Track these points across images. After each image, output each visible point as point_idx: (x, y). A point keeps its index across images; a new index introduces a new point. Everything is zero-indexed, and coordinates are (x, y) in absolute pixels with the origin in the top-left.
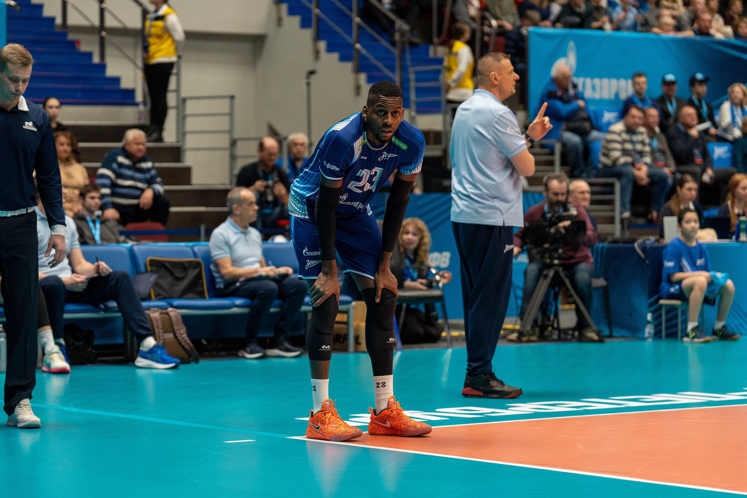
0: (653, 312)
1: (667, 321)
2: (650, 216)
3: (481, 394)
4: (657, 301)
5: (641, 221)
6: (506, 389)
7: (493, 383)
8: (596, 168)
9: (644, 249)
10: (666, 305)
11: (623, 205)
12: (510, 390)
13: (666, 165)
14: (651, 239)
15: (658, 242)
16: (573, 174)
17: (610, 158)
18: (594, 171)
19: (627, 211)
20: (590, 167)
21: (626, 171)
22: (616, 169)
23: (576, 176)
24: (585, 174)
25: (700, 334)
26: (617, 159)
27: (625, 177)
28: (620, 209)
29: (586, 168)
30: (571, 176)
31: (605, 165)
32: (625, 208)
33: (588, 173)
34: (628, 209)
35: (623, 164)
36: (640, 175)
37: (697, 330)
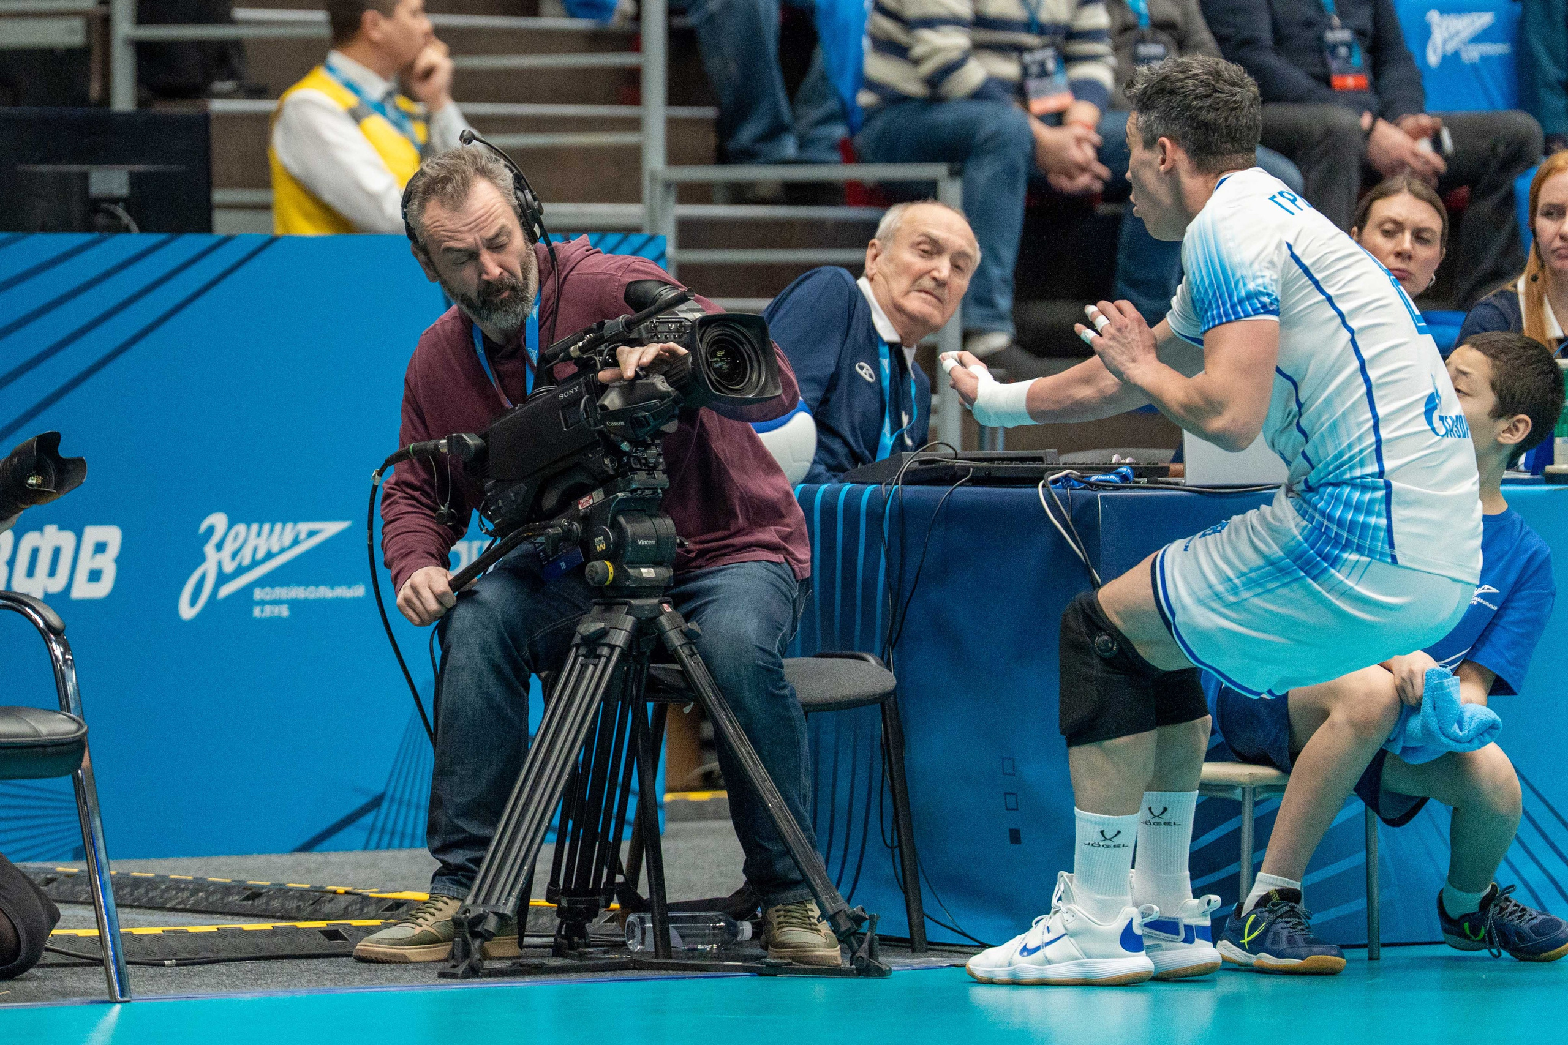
8: (845, 113)
11: (979, 298)
14: (1117, 468)
15: (1148, 482)
16: (732, 145)
17: (916, 62)
18: (839, 131)
19: (998, 325)
20: (816, 113)
21: (990, 127)
22: (945, 116)
23: (747, 156)
24: (789, 147)
25: (1287, 930)
26: (951, 68)
27: (987, 160)
28: (964, 315)
29: (796, 118)
30: (723, 157)
31: (893, 99)
32: (986, 311)
33: (804, 143)
34: (1000, 317)
35: (980, 95)
36: (1062, 148)
37: (1282, 911)
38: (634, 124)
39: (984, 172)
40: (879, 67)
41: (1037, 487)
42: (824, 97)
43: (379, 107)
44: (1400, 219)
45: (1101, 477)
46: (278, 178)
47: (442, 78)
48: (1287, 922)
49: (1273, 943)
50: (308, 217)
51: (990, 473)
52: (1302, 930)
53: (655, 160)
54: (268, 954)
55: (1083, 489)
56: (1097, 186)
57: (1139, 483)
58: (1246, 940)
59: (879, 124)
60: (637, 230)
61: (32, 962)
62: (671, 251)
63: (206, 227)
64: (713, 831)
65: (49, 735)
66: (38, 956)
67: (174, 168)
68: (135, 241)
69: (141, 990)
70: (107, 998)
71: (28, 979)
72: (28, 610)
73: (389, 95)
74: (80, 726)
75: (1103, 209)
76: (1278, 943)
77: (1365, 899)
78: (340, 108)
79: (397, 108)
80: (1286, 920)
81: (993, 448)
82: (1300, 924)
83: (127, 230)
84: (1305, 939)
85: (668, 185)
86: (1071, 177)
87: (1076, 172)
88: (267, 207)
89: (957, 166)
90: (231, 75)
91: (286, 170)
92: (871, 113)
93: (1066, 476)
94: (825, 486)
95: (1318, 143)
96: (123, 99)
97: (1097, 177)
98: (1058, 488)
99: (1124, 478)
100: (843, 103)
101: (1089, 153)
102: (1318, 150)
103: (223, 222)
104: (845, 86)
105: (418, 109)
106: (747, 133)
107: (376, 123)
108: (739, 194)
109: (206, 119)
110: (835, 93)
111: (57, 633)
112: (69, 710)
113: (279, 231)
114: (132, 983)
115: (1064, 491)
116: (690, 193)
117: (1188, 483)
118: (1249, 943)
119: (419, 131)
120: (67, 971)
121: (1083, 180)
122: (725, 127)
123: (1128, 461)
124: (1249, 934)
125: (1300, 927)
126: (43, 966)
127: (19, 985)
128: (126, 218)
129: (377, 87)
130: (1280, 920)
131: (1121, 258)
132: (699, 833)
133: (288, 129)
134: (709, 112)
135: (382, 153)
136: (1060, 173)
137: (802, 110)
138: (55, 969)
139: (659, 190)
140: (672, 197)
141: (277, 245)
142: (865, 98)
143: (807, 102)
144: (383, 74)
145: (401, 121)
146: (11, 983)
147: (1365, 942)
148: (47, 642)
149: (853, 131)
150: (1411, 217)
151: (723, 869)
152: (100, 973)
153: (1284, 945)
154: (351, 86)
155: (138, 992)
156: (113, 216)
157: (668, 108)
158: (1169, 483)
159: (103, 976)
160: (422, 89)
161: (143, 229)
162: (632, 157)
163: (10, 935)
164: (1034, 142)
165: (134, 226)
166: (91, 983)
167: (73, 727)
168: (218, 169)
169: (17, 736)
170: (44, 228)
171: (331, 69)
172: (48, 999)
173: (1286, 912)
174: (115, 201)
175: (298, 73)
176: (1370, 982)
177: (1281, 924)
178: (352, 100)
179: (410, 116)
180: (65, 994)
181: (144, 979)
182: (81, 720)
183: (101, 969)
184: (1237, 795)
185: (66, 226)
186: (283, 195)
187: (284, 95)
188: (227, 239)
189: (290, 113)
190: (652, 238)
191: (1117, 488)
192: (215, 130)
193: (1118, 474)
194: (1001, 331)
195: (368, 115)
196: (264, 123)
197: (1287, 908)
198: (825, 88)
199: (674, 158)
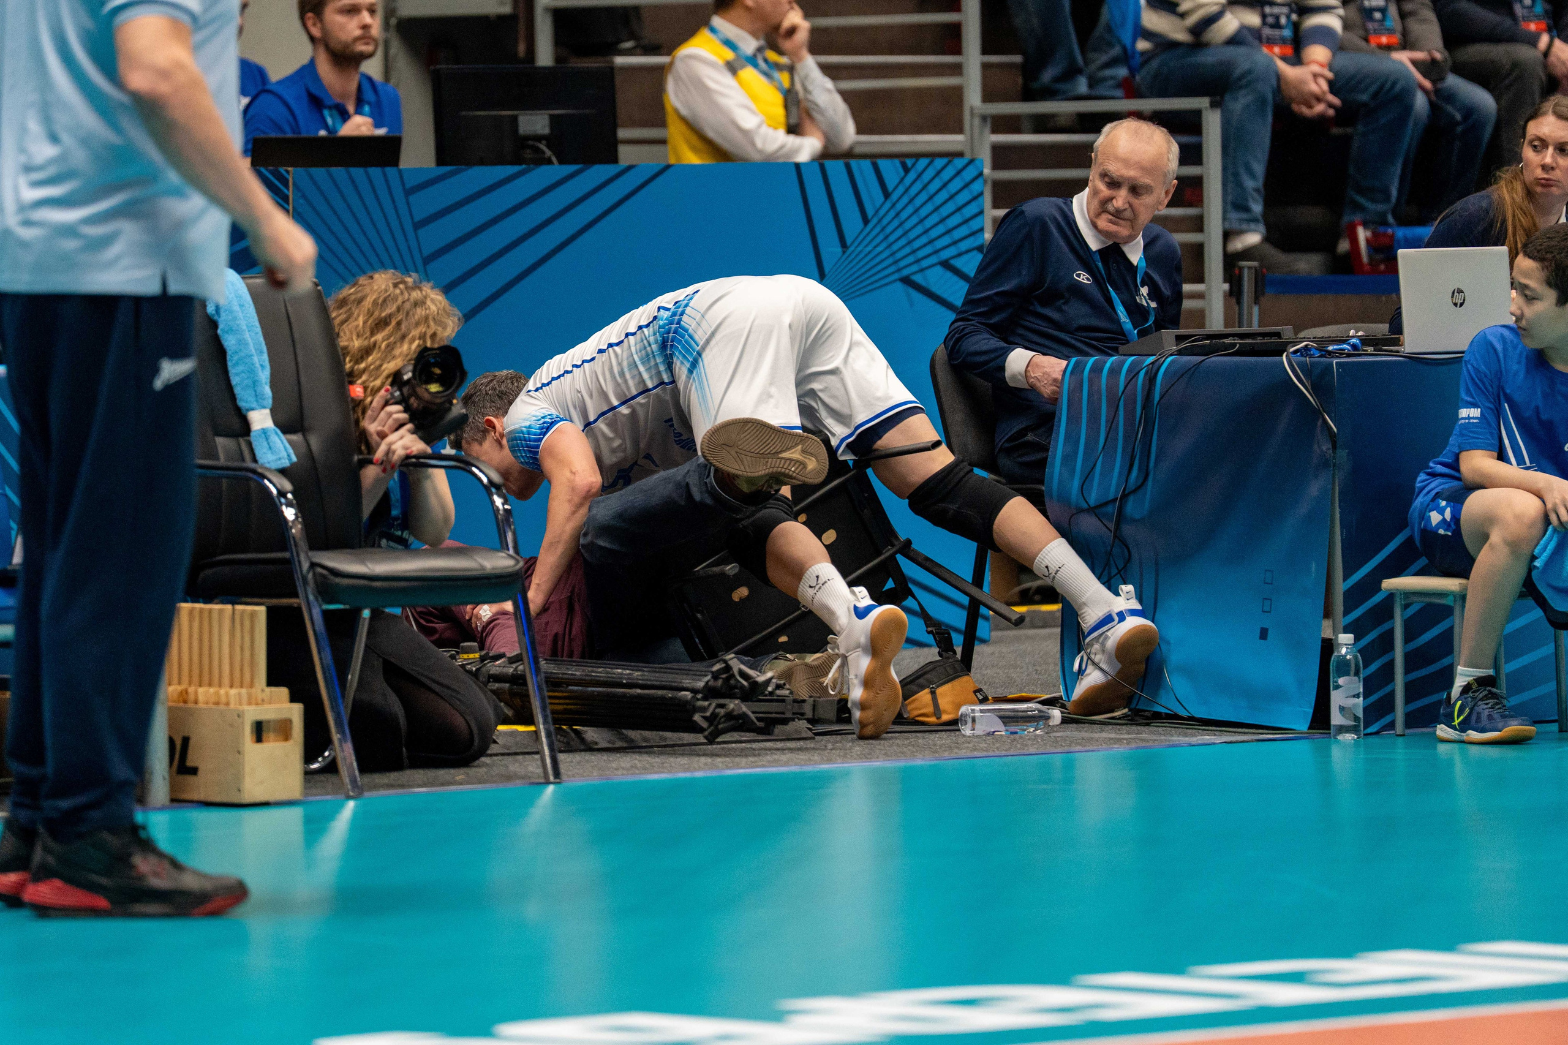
0: (1356, 628)
1: (1412, 661)
2: (1344, 246)
3: (102, 902)
4: (1371, 585)
5: (1307, 264)
6: (189, 882)
7: (143, 864)
8: (1126, 57)
9: (1319, 379)
10: (1410, 595)
11: (1236, 203)
12: (208, 886)
13: (1406, 44)
14: (1348, 340)
15: (1374, 350)
16: (1035, 85)
17: (1183, 16)
18: (1122, 72)
19: (1253, 226)
20: (1104, 58)
21: (1243, 66)
22: (1207, 58)
23: (1048, 94)
24: (1082, 85)
25: (1487, 710)
26: (1211, 20)
27: (1243, 92)
28: (1224, 219)
29: (1087, 63)
30: (1028, 95)
31: (1164, 44)
32: (1245, 216)
33: (1093, 83)
34: (1255, 220)
35: (1234, 40)
36: (1302, 82)
37: (1481, 696)
38: (957, 69)
39: (1240, 103)
40: (1154, 20)
41: (1282, 356)
42: (1110, 45)
43: (752, 61)
44: (1543, 137)
45: (1336, 347)
46: (671, 119)
47: (802, 36)
48: (1487, 704)
49: (1476, 722)
50: (694, 149)
51: (1253, 347)
52: (1499, 708)
53: (973, 98)
54: (672, 743)
55: (1321, 356)
56: (1331, 112)
57: (1367, 351)
58: (1456, 722)
59: (1155, 64)
60: (960, 155)
61: (482, 752)
62: (987, 171)
63: (614, 159)
64: (1028, 637)
65: (493, 569)
66: (487, 748)
67: (587, 111)
68: (557, 171)
69: (570, 773)
70: (543, 781)
71: (478, 766)
72: (474, 469)
73: (760, 50)
74: (518, 562)
75: (1336, 131)
76: (1480, 722)
77: (1555, 683)
78: (721, 62)
79: (766, 60)
80: (1486, 702)
81: (1250, 325)
82: (1497, 704)
83: (549, 162)
84: (1501, 716)
85: (984, 118)
86: (1310, 107)
87: (1314, 102)
88: (663, 142)
89: (1218, 98)
90: (632, 36)
91: (677, 111)
92: (1147, 56)
93: (1306, 346)
94: (1093, 359)
95: (1508, 75)
96: (545, 56)
97: (1330, 105)
98: (1297, 356)
99: (1354, 347)
100: (1124, 49)
101: (1325, 86)
102: (1507, 82)
103: (627, 154)
104: (1126, 36)
105: (784, 60)
106: (1047, 76)
107: (749, 74)
108: (1042, 124)
109: (611, 71)
110: (1119, 41)
111: (498, 487)
112: (508, 549)
113: (672, 161)
114: (563, 768)
115: (1303, 359)
116: (1001, 124)
117: (1406, 351)
118: (1459, 724)
119: (784, 78)
120: (510, 759)
121: (1320, 108)
122: (1030, 70)
123: (1360, 333)
124: (1458, 718)
125: (1497, 707)
126: (491, 755)
127: (472, 771)
128: (548, 153)
129: (749, 44)
130: (1480, 703)
131: (1352, 170)
132: (1018, 639)
133: (678, 79)
134: (1017, 59)
135: (753, 97)
136: (1299, 103)
137: (1091, 55)
138: (500, 758)
139: (977, 121)
140: (988, 129)
141: (669, 172)
142: (1142, 45)
143: (1095, 50)
144: (755, 34)
145: (769, 71)
146: (465, 770)
147: (1556, 718)
148: (490, 495)
149: (1133, 71)
150: (1553, 135)
151: (1039, 668)
152: (537, 760)
153: (1484, 721)
154: (729, 43)
155: (568, 776)
156: (538, 150)
157: (982, 56)
158: (1392, 351)
159: (539, 763)
160: (787, 45)
161: (561, 162)
162: (955, 96)
163: (466, 731)
164: (1279, 77)
165: (554, 159)
166: (531, 769)
167: (511, 562)
168: (622, 112)
169: (468, 570)
170: (482, 162)
171: (713, 30)
172: (495, 782)
173: (1486, 696)
174: (539, 138)
175: (688, 33)
176: (1560, 750)
177: (1482, 706)
178: (729, 55)
179: (778, 67)
180: (509, 778)
181: (572, 764)
182: (517, 557)
183: (537, 757)
184: (1448, 601)
185: (500, 160)
186: (675, 131)
187: (675, 52)
188: (630, 168)
189: (679, 66)
190: (972, 161)
191: (1349, 355)
192: (618, 79)
193: (1349, 344)
194: (1255, 231)
195: (742, 67)
196: (659, 74)
197: (1485, 693)
198: (1110, 36)
199: (988, 96)
